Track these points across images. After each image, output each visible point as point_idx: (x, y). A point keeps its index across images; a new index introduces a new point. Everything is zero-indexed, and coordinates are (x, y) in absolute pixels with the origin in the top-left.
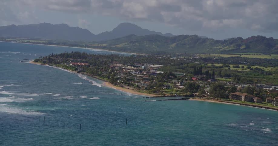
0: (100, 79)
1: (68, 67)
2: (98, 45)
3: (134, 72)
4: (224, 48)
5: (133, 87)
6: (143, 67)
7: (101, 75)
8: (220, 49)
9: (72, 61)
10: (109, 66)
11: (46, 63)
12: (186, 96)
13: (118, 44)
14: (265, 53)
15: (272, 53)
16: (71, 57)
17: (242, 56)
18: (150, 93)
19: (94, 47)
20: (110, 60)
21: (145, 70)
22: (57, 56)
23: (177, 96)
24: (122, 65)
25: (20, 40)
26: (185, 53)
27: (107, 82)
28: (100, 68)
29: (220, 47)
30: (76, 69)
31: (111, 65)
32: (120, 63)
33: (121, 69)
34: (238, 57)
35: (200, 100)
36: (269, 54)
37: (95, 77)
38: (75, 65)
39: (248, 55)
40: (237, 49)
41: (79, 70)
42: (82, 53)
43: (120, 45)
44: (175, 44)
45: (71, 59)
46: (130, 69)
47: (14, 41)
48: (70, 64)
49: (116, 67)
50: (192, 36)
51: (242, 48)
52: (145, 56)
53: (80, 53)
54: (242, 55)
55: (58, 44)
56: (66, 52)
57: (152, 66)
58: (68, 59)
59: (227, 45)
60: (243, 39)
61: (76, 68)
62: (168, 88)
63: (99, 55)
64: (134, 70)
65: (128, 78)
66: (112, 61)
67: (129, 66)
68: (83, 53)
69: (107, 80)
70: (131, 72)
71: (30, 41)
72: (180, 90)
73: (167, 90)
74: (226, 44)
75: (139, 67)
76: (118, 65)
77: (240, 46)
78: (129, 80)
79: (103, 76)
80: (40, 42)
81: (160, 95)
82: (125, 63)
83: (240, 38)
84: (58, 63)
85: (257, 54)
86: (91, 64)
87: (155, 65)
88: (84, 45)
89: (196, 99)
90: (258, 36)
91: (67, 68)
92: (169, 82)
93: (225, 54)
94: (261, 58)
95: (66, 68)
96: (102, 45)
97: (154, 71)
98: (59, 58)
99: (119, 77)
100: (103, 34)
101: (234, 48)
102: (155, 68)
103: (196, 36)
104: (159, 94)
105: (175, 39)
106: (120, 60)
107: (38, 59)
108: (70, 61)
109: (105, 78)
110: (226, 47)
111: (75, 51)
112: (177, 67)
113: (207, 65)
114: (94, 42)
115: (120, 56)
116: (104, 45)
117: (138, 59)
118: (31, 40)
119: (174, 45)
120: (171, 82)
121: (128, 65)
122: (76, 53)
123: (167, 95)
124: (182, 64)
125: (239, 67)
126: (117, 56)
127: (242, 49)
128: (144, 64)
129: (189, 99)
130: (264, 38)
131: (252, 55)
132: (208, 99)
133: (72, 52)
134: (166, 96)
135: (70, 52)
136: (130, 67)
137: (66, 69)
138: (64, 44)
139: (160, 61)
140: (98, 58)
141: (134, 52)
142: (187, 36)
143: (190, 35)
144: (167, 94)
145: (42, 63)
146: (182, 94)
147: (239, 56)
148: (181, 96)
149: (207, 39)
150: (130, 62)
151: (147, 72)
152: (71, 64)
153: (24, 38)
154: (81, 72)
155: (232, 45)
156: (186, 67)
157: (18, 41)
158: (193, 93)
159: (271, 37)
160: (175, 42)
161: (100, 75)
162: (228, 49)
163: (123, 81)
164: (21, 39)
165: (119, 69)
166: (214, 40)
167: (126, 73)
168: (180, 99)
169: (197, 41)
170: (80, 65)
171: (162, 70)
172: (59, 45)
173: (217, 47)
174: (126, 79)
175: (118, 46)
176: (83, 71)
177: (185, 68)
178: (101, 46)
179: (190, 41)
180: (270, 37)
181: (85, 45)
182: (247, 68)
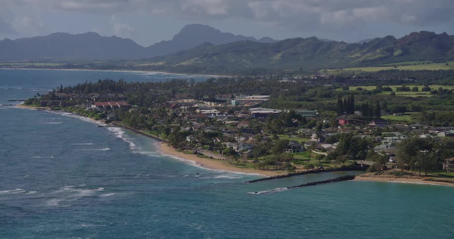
0: (151, 137)
1: (87, 112)
2: (149, 64)
3: (218, 114)
4: (364, 57)
5: (221, 153)
6: (233, 102)
7: (153, 127)
8: (358, 58)
9: (97, 100)
10: (168, 105)
11: (47, 106)
12: (344, 169)
13: (184, 61)
14: (437, 61)
15: (449, 60)
16: (96, 91)
17: (400, 68)
18: (262, 167)
19: (144, 68)
20: (170, 91)
21: (238, 108)
22: (69, 90)
23: (324, 171)
24: (193, 100)
25: (17, 64)
26: (301, 69)
27: (165, 142)
28: (149, 112)
29: (359, 55)
30: (103, 117)
31: (172, 102)
32: (189, 97)
33: (192, 109)
34: (392, 71)
35: (378, 179)
36: (443, 62)
37: (140, 131)
38: (101, 107)
39: (407, 65)
40: (387, 57)
41: (108, 118)
42: (117, 81)
43: (188, 61)
44: (280, 55)
45: (96, 95)
46: (210, 109)
47: (6, 66)
48: (92, 106)
49: (181, 106)
50: (308, 39)
51: (396, 53)
52: (233, 80)
53: (115, 82)
54: (398, 66)
55: (82, 67)
56: (88, 82)
57: (250, 98)
58: (90, 94)
59: (368, 52)
60: (395, 39)
61: (103, 114)
62: (298, 151)
63: (148, 83)
64: (217, 108)
65: (207, 131)
66: (174, 92)
67: (207, 100)
68: (120, 81)
69: (165, 138)
70: (211, 114)
71: (35, 64)
72: (326, 154)
73: (296, 157)
74: (368, 48)
75: (226, 101)
76: (186, 101)
77: (391, 51)
78: (211, 136)
79: (156, 129)
80: (51, 65)
81: (285, 173)
82: (198, 97)
83: (390, 38)
84: (69, 105)
85: (423, 64)
86: (132, 103)
87: (255, 96)
88: (126, 66)
89: (369, 178)
90: (421, 32)
91: (87, 114)
92: (294, 134)
93: (367, 66)
94: (433, 69)
95: (84, 114)
96: (156, 64)
97: (257, 109)
98: (74, 94)
99: (188, 128)
100: (157, 45)
101: (383, 56)
102: (256, 103)
103: (314, 38)
104: (281, 169)
105: (278, 46)
106: (189, 89)
107: (33, 99)
108: (93, 100)
109: (159, 132)
110: (368, 55)
111: (105, 79)
112: (297, 97)
113: (348, 89)
114: (144, 60)
115: (189, 84)
116: (160, 63)
117: (221, 87)
118: (37, 62)
119: (278, 57)
120: (297, 134)
121: (204, 100)
122: (107, 81)
123: (300, 171)
124: (304, 91)
125: (408, 90)
126: (182, 83)
127: (396, 56)
128: (234, 95)
129: (353, 178)
130: (432, 35)
131: (415, 64)
132: (398, 175)
133: (100, 81)
134: (299, 174)
135: (95, 81)
136: (209, 103)
137: (84, 116)
138: (92, 66)
139: (262, 88)
140: (147, 90)
141: (212, 72)
142: (299, 40)
143: (304, 38)
144: (301, 168)
145: (40, 106)
146: (332, 166)
147: (393, 68)
148: (331, 170)
149: (335, 42)
150: (207, 94)
151: (243, 113)
152: (95, 106)
153: (25, 60)
154: (113, 122)
155: (378, 51)
156: (313, 96)
157: (13, 65)
158: (359, 162)
159: (444, 33)
160: (279, 52)
161: (149, 128)
162: (373, 58)
163: (198, 138)
164: (19, 62)
165: (188, 109)
166: (345, 43)
167: (202, 118)
168: (334, 181)
169: (317, 47)
170: (111, 106)
171: (271, 106)
172: (84, 69)
173: (352, 54)
174: (205, 135)
175: (184, 63)
176: (116, 120)
177: (312, 98)
178: (154, 65)
179: (305, 49)
180: (442, 33)
181: (128, 66)
182: (423, 90)
